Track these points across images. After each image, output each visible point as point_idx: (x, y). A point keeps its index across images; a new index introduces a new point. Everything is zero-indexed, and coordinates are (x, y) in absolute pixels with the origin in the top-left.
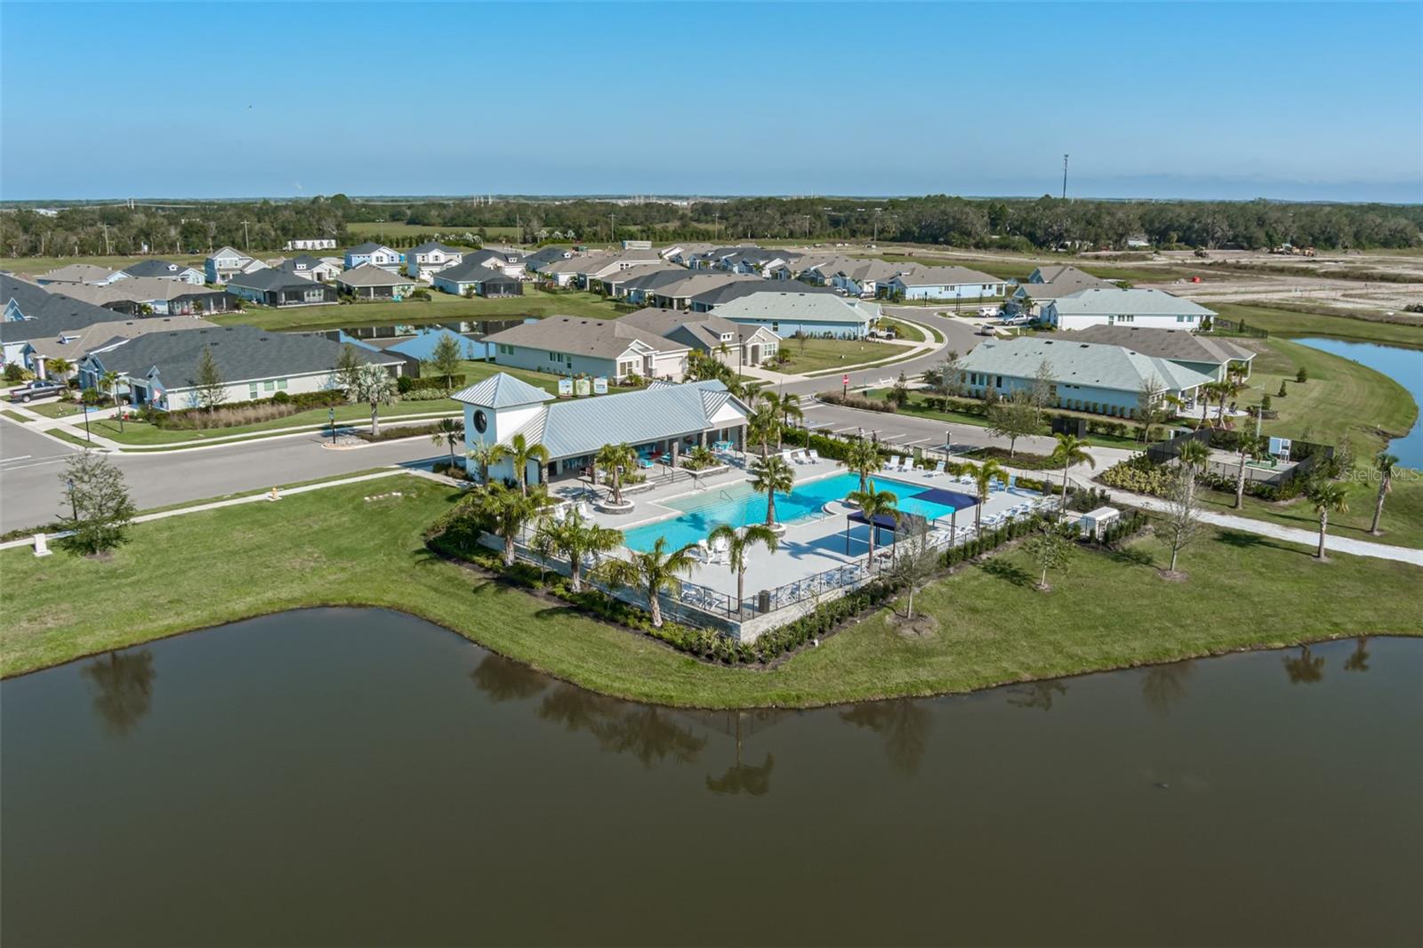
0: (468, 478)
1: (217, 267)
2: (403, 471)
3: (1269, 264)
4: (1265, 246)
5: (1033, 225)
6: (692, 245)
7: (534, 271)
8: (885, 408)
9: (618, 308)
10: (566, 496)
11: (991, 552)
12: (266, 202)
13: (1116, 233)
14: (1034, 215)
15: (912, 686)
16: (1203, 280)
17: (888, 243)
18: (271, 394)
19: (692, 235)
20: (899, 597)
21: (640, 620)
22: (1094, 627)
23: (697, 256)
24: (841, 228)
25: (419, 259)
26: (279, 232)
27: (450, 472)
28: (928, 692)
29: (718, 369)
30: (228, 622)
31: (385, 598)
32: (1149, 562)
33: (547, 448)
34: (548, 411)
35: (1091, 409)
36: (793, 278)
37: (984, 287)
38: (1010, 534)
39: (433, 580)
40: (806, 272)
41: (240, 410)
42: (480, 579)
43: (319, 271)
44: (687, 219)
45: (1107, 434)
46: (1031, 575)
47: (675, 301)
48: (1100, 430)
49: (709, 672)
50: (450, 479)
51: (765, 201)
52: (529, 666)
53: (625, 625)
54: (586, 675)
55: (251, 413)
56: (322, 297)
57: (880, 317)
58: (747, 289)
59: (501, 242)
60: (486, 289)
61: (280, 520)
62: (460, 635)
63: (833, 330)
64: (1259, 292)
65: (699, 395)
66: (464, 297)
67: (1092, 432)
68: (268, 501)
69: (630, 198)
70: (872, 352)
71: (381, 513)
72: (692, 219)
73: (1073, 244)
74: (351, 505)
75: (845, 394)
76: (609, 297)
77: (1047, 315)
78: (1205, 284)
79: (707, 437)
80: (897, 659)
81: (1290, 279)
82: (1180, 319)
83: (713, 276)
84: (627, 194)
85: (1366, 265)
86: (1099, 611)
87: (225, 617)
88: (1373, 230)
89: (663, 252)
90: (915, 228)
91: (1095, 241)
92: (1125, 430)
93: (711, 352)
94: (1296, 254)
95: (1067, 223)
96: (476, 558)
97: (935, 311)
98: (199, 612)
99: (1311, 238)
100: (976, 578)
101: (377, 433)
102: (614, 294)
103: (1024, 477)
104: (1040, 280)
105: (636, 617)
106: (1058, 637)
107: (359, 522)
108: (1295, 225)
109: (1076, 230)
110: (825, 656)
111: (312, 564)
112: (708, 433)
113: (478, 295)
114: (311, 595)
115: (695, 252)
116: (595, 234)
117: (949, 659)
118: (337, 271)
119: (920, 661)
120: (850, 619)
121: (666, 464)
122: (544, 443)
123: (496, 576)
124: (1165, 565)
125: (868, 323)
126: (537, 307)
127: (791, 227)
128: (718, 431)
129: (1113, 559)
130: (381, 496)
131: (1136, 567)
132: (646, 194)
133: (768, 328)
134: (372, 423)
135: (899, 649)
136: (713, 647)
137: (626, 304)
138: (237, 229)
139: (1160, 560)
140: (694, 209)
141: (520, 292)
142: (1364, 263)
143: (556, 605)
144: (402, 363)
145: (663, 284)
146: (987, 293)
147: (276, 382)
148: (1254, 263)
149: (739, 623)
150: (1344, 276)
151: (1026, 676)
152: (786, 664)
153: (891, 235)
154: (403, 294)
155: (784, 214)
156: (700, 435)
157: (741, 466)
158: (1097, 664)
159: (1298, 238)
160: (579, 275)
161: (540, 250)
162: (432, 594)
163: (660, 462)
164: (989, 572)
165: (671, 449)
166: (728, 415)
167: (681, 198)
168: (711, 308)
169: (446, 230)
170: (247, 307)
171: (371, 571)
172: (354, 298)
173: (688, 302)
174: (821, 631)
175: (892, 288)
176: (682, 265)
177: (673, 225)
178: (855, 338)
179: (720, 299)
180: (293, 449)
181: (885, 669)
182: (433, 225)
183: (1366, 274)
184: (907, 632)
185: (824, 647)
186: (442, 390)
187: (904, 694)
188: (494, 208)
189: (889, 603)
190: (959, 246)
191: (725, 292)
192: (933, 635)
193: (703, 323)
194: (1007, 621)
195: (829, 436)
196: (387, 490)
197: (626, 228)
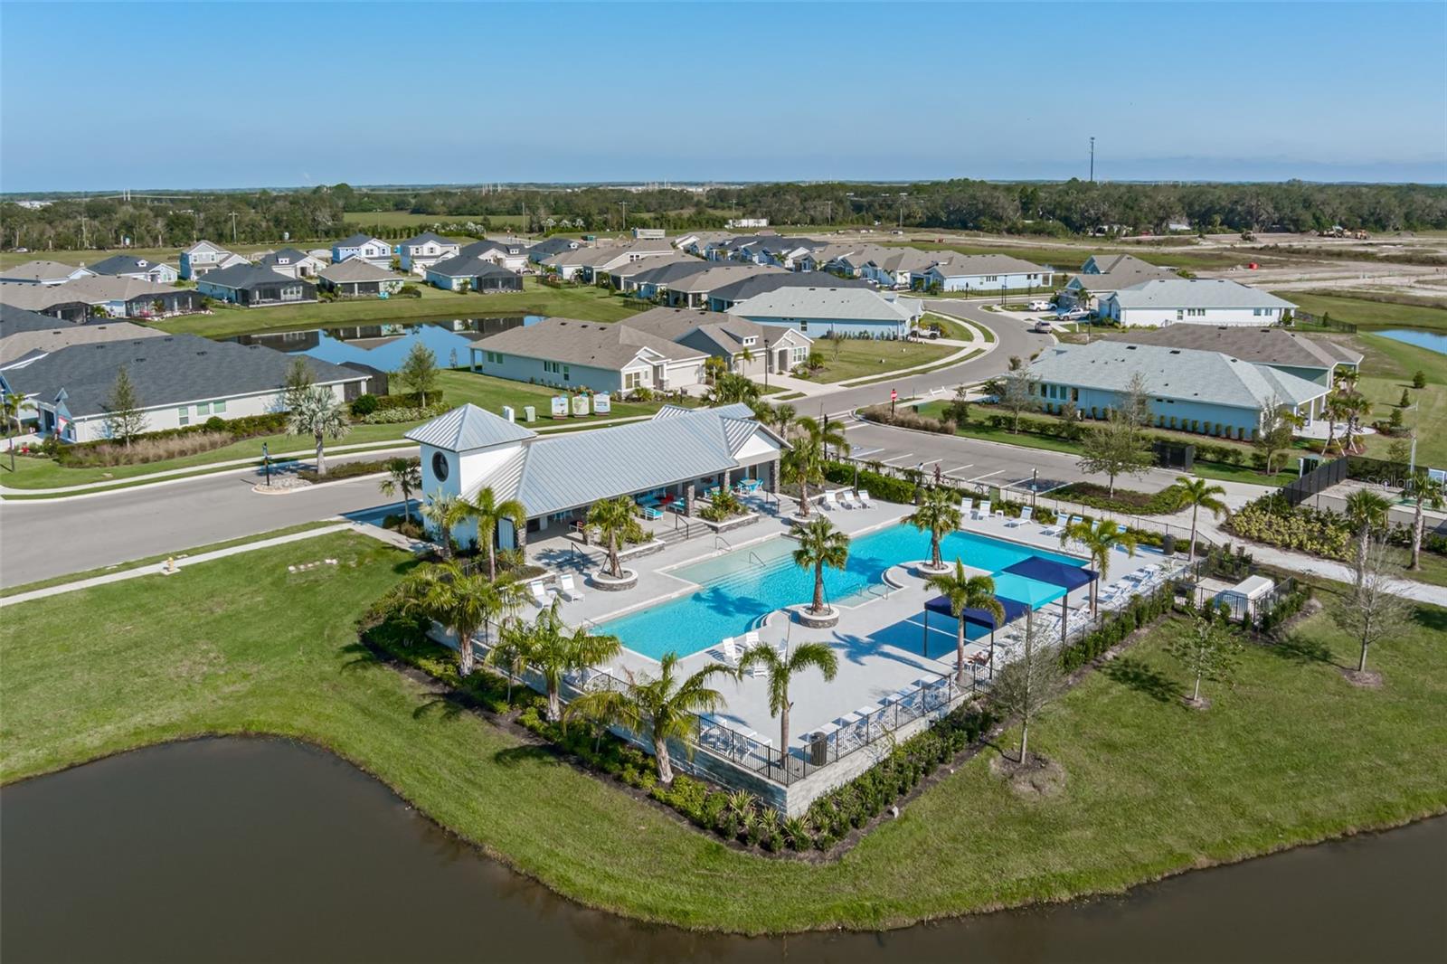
0: (426, 537)
1: (191, 261)
2: (346, 526)
3: (1324, 248)
4: (1313, 228)
5: (1068, 209)
6: (708, 233)
7: (537, 263)
8: (942, 428)
9: (626, 304)
10: (548, 564)
11: (1117, 648)
12: (264, 192)
13: (1156, 217)
14: (1068, 199)
15: (1042, 885)
16: (1260, 266)
17: (916, 229)
18: (203, 420)
19: (708, 222)
20: (1005, 728)
21: (642, 769)
22: (1280, 770)
23: (714, 245)
24: (864, 213)
25: (413, 251)
26: (271, 224)
27: (403, 529)
28: (1065, 896)
29: (742, 387)
30: (72, 766)
31: (295, 724)
32: (1326, 657)
33: (524, 503)
34: (527, 452)
35: (1190, 428)
36: (819, 268)
37: (1029, 277)
38: (1139, 620)
39: (362, 695)
40: (832, 261)
41: (164, 440)
42: (424, 695)
43: (304, 266)
44: (703, 206)
45: (1218, 462)
46: (1177, 684)
47: (690, 296)
48: (1209, 456)
49: (742, 867)
50: (403, 538)
51: (783, 187)
52: (481, 848)
53: (619, 780)
54: (562, 869)
55: (175, 444)
56: (300, 295)
57: (922, 313)
58: (770, 283)
59: (506, 231)
60: (481, 284)
61: (172, 603)
62: (389, 788)
63: (870, 329)
64: (1325, 280)
65: (719, 423)
66: (458, 292)
67: (1199, 459)
68: (161, 575)
69: (643, 185)
70: (917, 354)
71: (309, 589)
72: (708, 206)
73: (1111, 228)
74: (269, 579)
75: (893, 411)
76: (618, 292)
77: (1106, 309)
78: (1265, 271)
79: (731, 477)
80: (1014, 835)
81: (1352, 264)
82: (1257, 313)
83: (732, 268)
84: (641, 181)
85: (1426, 248)
86: (1281, 742)
87: (69, 758)
88: (1423, 211)
89: (677, 241)
90: (942, 213)
91: (1135, 227)
92: (1240, 457)
93: (732, 359)
94: (1348, 237)
95: (1105, 207)
96: (422, 662)
97: (979, 304)
98: (33, 752)
99: (1360, 220)
100: (1104, 691)
101: (322, 471)
102: (623, 288)
103: (1135, 527)
104: (1095, 270)
105: (635, 766)
106: (1235, 788)
107: (276, 603)
108: (1343, 207)
109: (1115, 214)
110: (911, 834)
111: (205, 669)
112: (731, 472)
113: (473, 290)
114: (195, 719)
115: (711, 240)
116: (605, 222)
117: (1089, 833)
118: (322, 265)
119: (1046, 837)
120: (942, 766)
121: (679, 512)
122: (519, 499)
123: (447, 690)
124: (1350, 662)
125: (908, 322)
126: (537, 303)
127: (812, 213)
128: (744, 469)
129: (1279, 654)
130: (310, 565)
131: (1313, 666)
132: (661, 180)
133: (794, 328)
134: (316, 456)
135: (1013, 817)
136: (747, 822)
137: (636, 300)
138: (226, 221)
139: (1339, 653)
140: (709, 195)
141: (519, 286)
142: (1423, 245)
143: (525, 742)
144: (367, 378)
145: (676, 278)
146: (1035, 283)
147: (212, 405)
148: (1308, 247)
149: (783, 788)
150: (1408, 260)
151: (1202, 861)
152: (853, 851)
153: (918, 220)
154: (391, 290)
155: (804, 200)
156: (721, 475)
157: (773, 513)
158: (1296, 834)
159: (1346, 220)
160: (586, 268)
161: (546, 240)
162: (359, 718)
163: (671, 510)
164: (1119, 680)
165: (685, 494)
166: (757, 449)
167: (697, 184)
168: (730, 305)
169: (449, 219)
170: (216, 306)
171: (282, 679)
172: (336, 296)
173: (704, 298)
174: (902, 791)
175: (929, 279)
176: (698, 255)
177: (688, 212)
178: (895, 338)
179: (740, 294)
180: (216, 494)
181: (998, 854)
182: (438, 214)
183: (1432, 258)
184: (1023, 787)
185: (906, 818)
186: (414, 410)
187: (1030, 900)
188: (502, 197)
189: (992, 737)
190: (990, 232)
191: (746, 287)
192: (1060, 791)
193: (722, 325)
194: (1158, 763)
195: (881, 470)
196: (319, 555)
197: (638, 215)
